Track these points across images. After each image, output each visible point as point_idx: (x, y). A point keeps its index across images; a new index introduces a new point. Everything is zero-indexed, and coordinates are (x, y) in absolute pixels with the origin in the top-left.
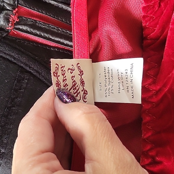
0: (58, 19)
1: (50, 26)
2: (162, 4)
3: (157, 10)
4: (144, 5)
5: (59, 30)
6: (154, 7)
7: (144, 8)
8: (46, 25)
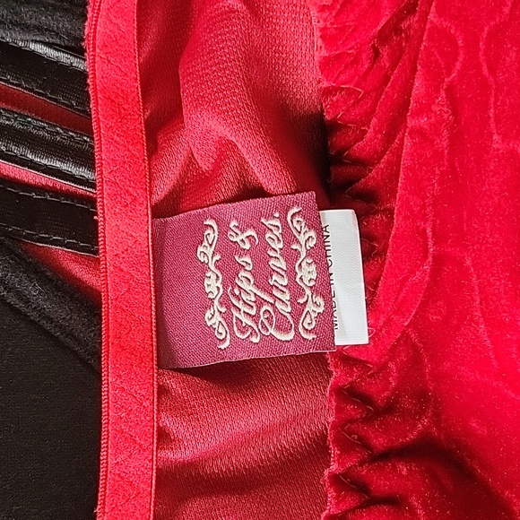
0: (56, 100)
1: (29, 122)
2: (385, 52)
3: (370, 69)
4: (324, 53)
5: (58, 133)
6: (356, 60)
7: (325, 65)
8: (15, 119)
